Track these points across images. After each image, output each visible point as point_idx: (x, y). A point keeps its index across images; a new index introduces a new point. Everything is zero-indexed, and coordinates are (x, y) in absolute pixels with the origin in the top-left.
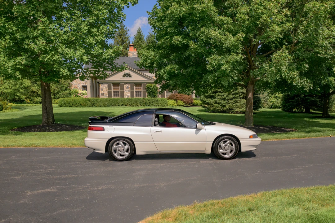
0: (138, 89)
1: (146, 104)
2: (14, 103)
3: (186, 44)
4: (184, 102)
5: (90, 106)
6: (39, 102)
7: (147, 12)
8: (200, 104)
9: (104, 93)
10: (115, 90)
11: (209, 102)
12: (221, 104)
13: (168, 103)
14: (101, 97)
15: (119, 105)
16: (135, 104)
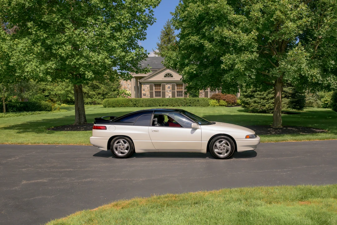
0: (180, 88)
2: (66, 104)
4: (226, 102)
5: (132, 106)
6: (90, 103)
7: (171, 13)
9: (146, 93)
10: (157, 90)
11: (248, 101)
12: (260, 104)
13: (209, 103)
14: (143, 97)
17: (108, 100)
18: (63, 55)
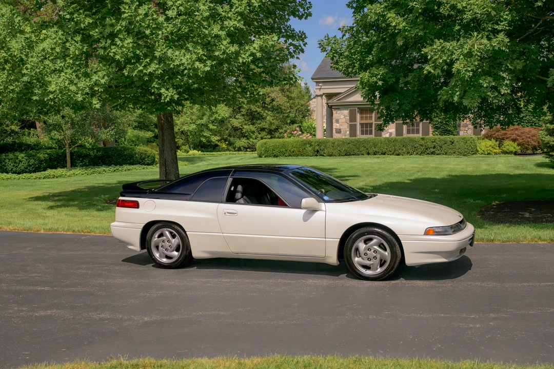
1: (427, 149)
2: (198, 151)
4: (518, 145)
5: (311, 154)
6: (244, 147)
9: (341, 127)
10: (364, 122)
14: (336, 136)
15: (368, 154)
16: (403, 150)
17: (265, 143)
18: (117, 57)
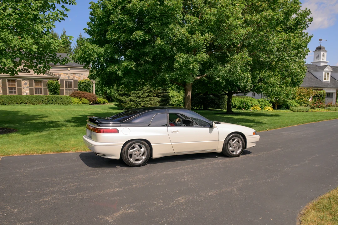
3: (147, 40)
8: (103, 102)
